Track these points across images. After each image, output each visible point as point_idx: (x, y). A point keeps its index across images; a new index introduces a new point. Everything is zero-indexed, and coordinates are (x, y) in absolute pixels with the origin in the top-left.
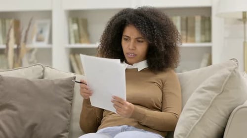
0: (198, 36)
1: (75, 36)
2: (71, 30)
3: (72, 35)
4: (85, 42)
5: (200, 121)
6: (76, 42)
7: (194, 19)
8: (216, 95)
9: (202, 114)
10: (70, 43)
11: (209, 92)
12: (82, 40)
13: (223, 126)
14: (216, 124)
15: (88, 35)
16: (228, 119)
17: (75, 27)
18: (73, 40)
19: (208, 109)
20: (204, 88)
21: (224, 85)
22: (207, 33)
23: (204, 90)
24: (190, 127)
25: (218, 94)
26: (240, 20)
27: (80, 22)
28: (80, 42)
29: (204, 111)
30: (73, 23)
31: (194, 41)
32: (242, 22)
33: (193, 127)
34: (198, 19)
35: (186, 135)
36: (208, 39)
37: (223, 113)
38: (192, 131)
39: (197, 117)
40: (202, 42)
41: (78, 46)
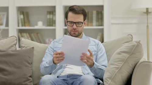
0: (94, 22)
1: (22, 22)
2: (20, 19)
3: (20, 21)
4: (28, 26)
5: (119, 71)
6: (22, 26)
7: (92, 12)
8: (128, 56)
9: (120, 66)
10: (18, 26)
11: (124, 54)
12: (26, 24)
13: (131, 73)
14: (128, 72)
15: (29, 21)
16: (134, 69)
17: (22, 17)
18: (20, 25)
19: (124, 64)
20: (121, 52)
21: (133, 50)
22: (100, 20)
23: (120, 53)
24: (114, 74)
25: (129, 55)
26: (144, 13)
27: (25, 14)
28: (25, 26)
29: (121, 65)
30: (21, 14)
31: (92, 25)
32: (146, 14)
33: (115, 73)
34: (95, 12)
35: (111, 78)
36: (100, 24)
37: (131, 66)
38: (114, 76)
39: (117, 68)
40: (97, 26)
41: (24, 28)
